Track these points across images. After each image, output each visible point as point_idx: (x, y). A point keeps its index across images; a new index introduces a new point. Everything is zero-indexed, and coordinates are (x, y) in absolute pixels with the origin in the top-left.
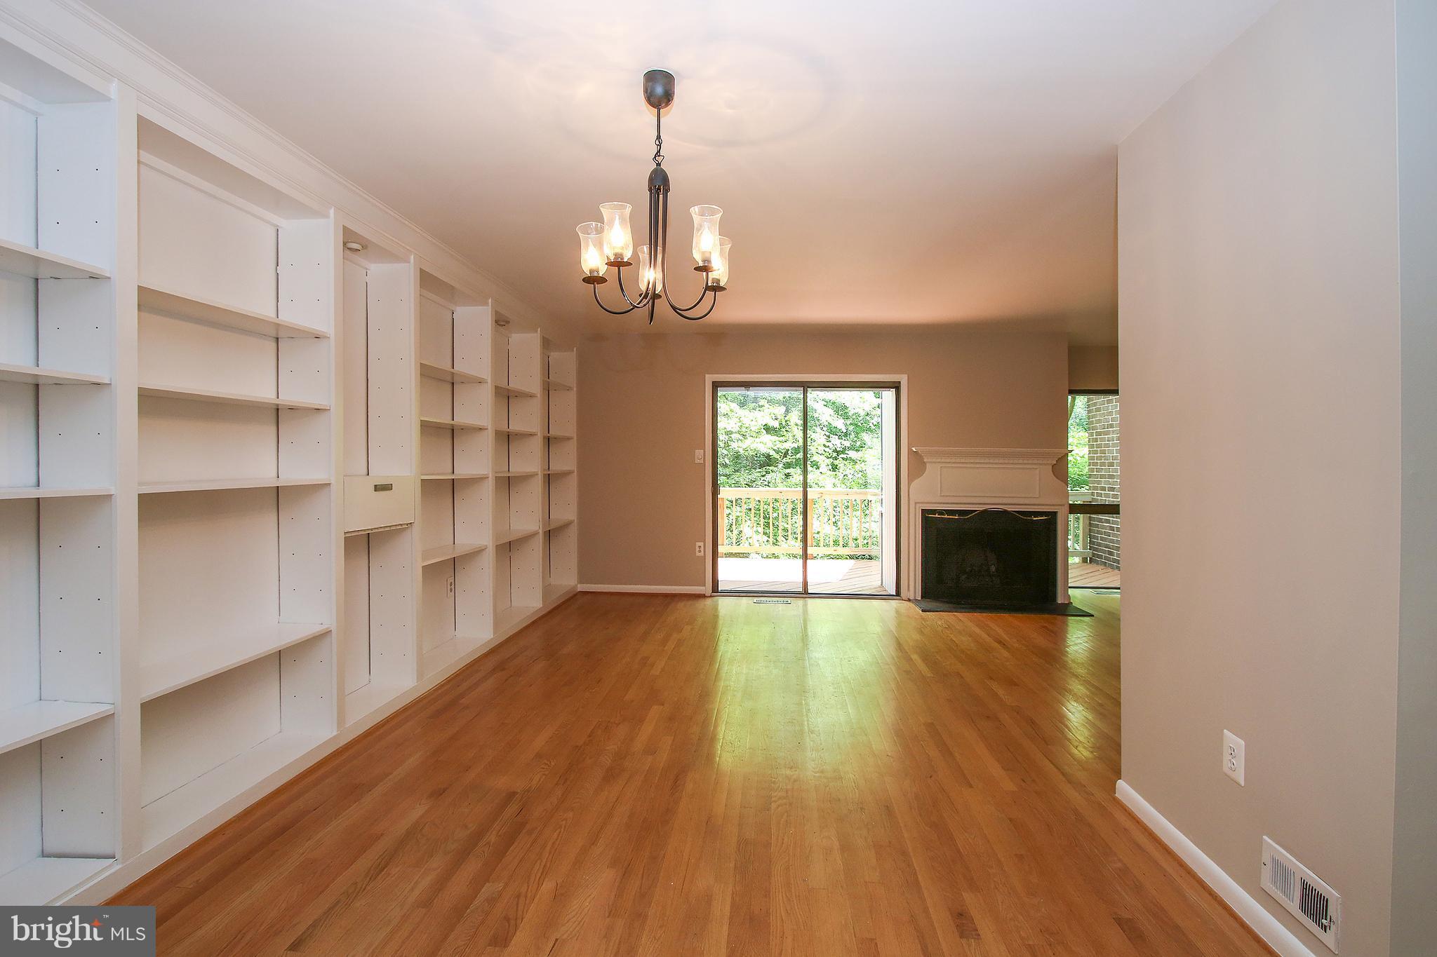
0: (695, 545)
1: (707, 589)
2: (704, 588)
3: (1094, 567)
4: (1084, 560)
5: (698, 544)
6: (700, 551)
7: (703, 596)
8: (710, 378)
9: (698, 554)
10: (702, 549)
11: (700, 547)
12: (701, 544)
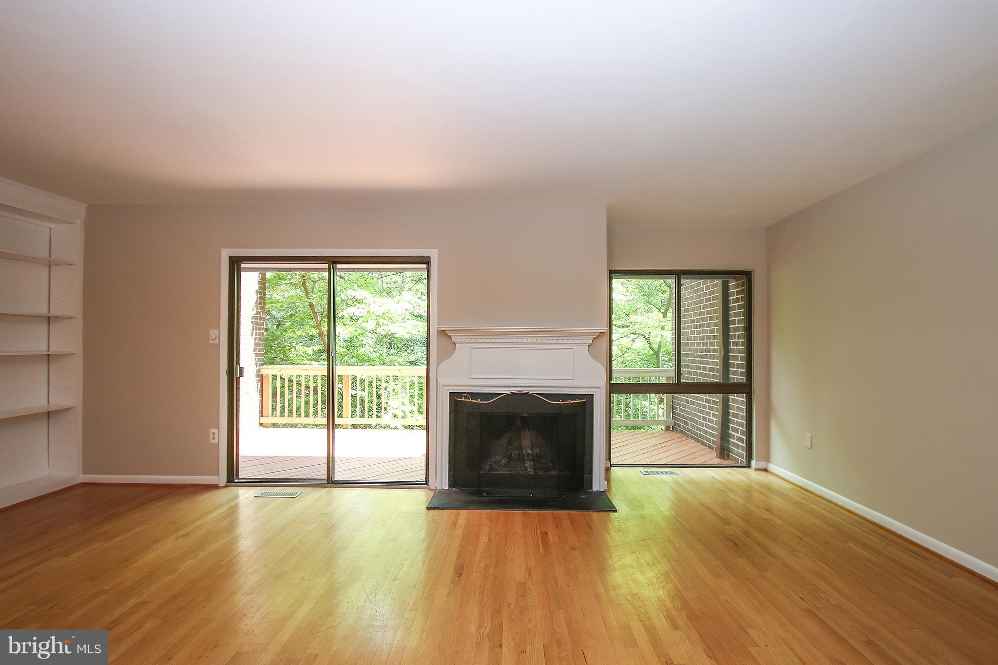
0: (209, 431)
1: (222, 479)
2: (217, 477)
3: (675, 435)
4: (668, 428)
5: (212, 430)
6: (214, 438)
7: (216, 487)
8: (226, 255)
9: (212, 441)
10: (216, 436)
11: (214, 433)
12: (215, 430)
